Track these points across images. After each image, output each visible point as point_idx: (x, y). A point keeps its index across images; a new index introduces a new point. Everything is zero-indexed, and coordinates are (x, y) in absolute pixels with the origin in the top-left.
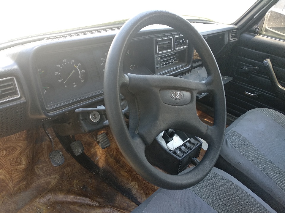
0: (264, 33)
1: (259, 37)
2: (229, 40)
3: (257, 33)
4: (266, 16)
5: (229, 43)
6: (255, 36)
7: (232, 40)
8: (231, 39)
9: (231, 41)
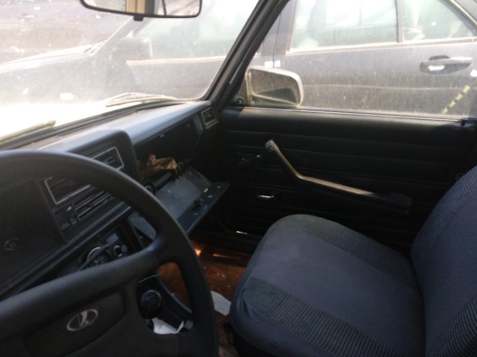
0: (253, 103)
1: (248, 111)
2: (204, 126)
3: (243, 106)
4: (246, 78)
5: (205, 130)
6: (241, 110)
7: (209, 125)
8: (207, 124)
9: (208, 128)
